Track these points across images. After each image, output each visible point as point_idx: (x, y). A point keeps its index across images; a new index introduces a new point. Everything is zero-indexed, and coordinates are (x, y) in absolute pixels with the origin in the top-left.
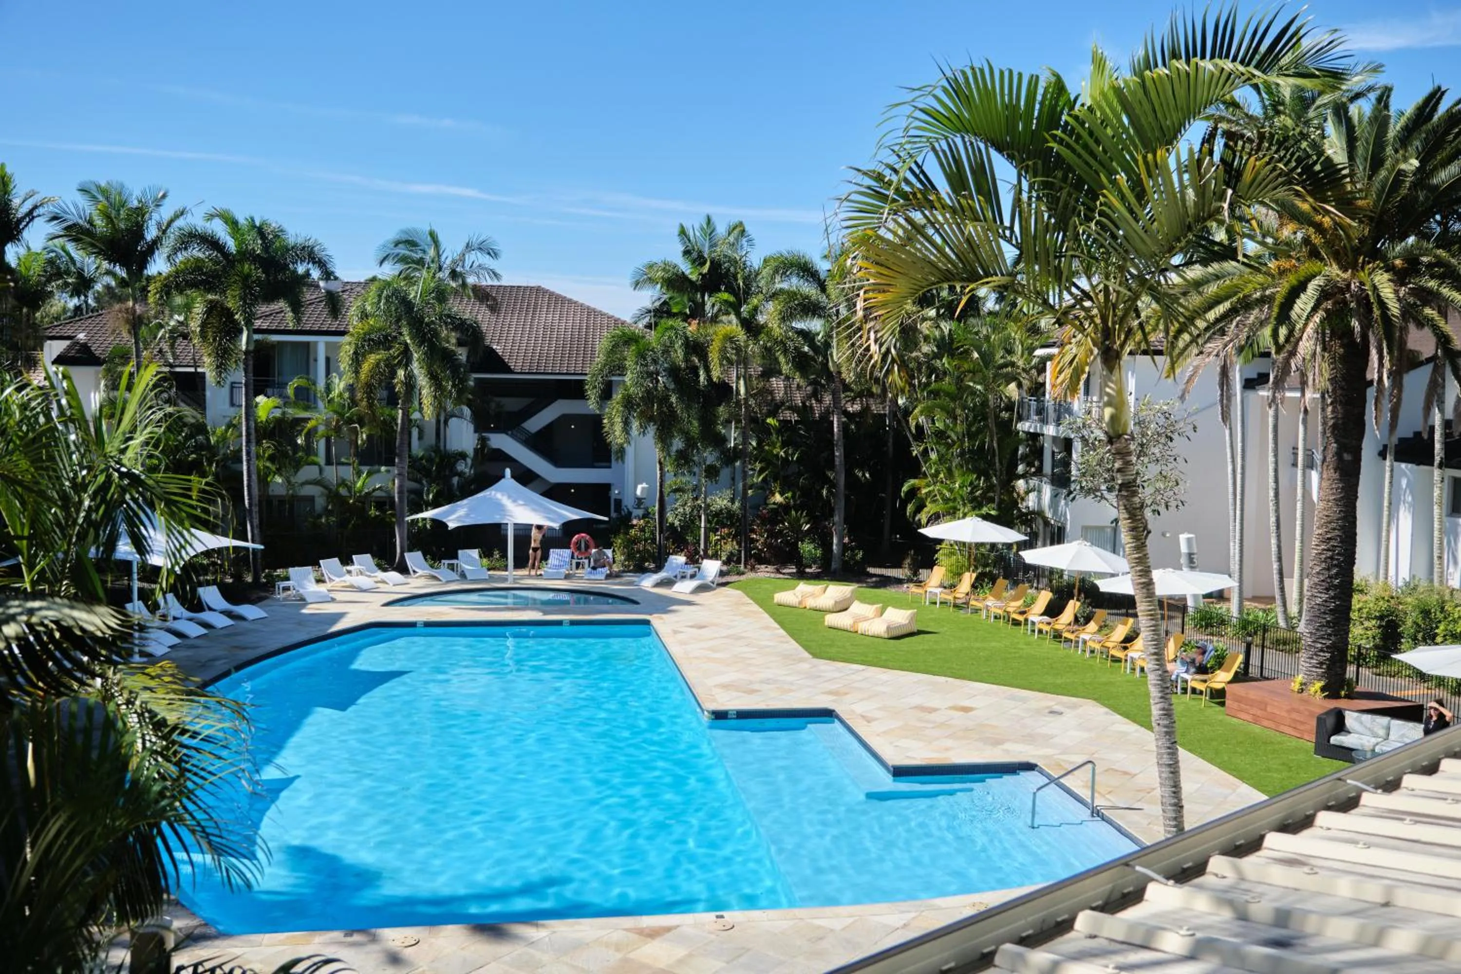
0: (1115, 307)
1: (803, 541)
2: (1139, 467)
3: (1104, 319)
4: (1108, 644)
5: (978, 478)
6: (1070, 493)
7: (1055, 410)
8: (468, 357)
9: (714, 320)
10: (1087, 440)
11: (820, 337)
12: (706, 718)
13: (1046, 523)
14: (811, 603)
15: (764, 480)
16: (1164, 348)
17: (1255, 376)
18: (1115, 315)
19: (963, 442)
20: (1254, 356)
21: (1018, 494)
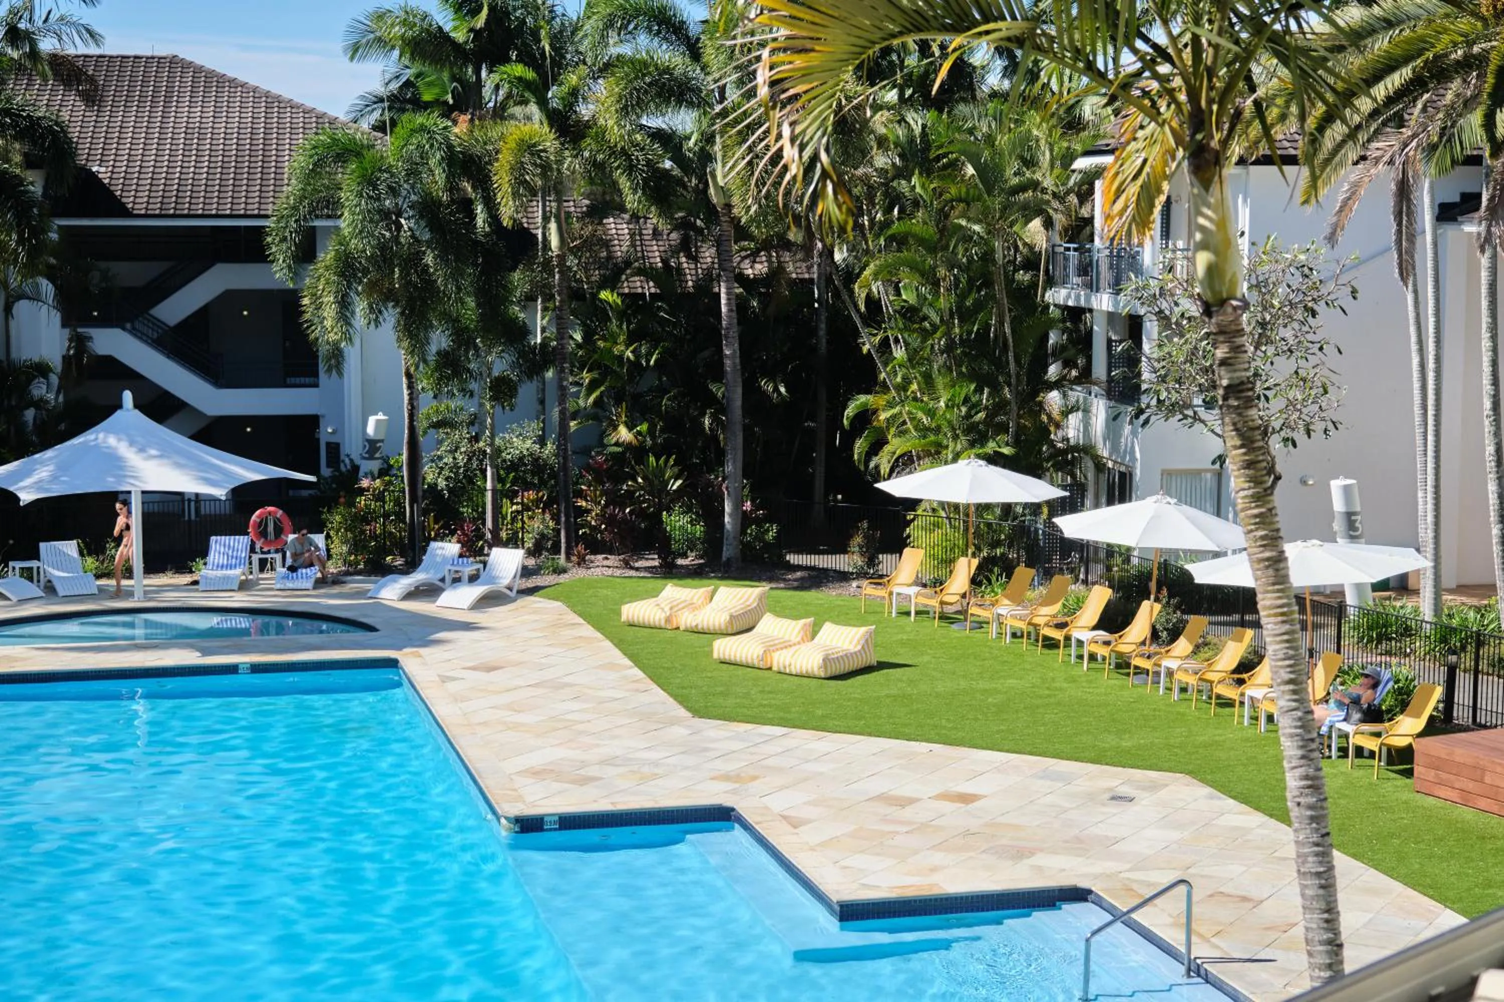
0: (1211, 72)
1: (669, 510)
2: (1259, 363)
3: (1193, 95)
4: (1210, 676)
5: (979, 390)
6: (1141, 412)
7: (1111, 267)
8: (45, 188)
9: (500, 113)
10: (1167, 318)
11: (691, 143)
12: (503, 831)
13: (1100, 466)
14: (687, 619)
15: (598, 403)
16: (1298, 152)
17: (1457, 199)
18: (1211, 88)
19: (950, 326)
20: (1454, 162)
21: (1049, 416)
